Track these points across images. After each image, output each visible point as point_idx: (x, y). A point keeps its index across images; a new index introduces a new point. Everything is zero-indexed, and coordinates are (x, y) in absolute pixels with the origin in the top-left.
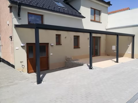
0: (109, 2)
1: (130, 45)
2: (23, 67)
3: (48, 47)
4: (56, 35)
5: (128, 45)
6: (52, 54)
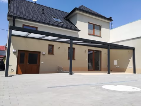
0: (111, 18)
2: (13, 71)
3: (40, 55)
4: (49, 45)
5: (129, 59)
6: (43, 62)
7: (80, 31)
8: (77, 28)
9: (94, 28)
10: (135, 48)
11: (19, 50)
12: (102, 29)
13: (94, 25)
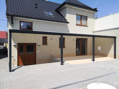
0: (96, 9)
1: (112, 46)
2: (14, 60)
3: (36, 46)
4: (43, 37)
5: (111, 46)
6: (39, 52)
7: (69, 23)
8: (66, 20)
9: (81, 19)
10: (116, 37)
11: (18, 43)
12: (89, 19)
13: (81, 16)
